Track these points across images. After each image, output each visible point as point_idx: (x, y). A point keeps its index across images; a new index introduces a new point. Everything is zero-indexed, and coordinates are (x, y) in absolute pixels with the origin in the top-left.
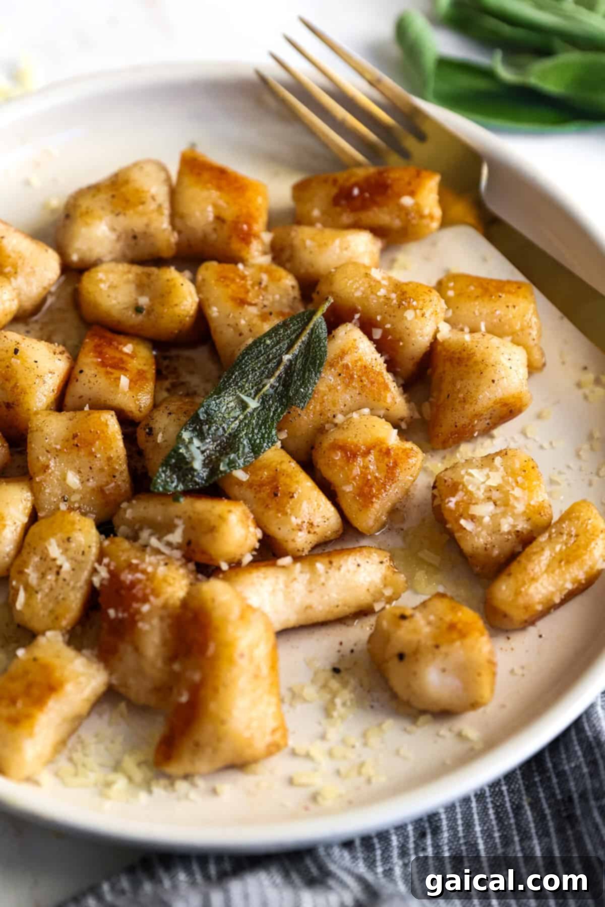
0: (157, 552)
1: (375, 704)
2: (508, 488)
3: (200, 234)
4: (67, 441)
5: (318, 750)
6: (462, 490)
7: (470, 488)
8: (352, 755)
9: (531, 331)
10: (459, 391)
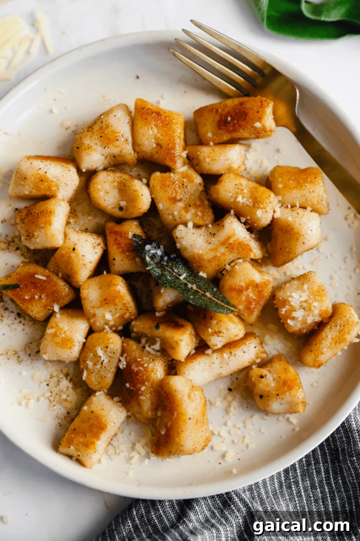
0: (149, 353)
1: (248, 406)
2: (311, 302)
3: (149, 155)
4: (102, 302)
5: (224, 432)
6: (288, 305)
7: (292, 304)
8: (239, 432)
9: (322, 202)
10: (286, 248)
